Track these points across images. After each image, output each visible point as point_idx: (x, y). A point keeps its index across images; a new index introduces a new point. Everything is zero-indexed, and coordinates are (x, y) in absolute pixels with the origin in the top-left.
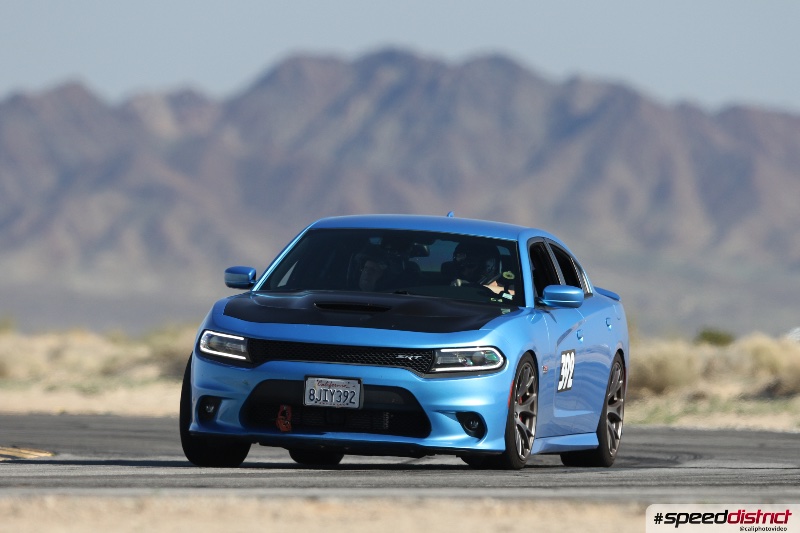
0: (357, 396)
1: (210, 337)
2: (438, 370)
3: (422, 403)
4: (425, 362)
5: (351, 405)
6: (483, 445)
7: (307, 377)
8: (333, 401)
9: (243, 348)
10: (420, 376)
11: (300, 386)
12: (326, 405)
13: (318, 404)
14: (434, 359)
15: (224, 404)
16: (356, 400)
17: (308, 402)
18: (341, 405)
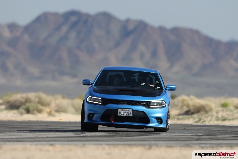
0: (132, 113)
1: (91, 98)
2: (151, 107)
3: (148, 115)
4: (148, 105)
5: (130, 116)
6: (162, 126)
7: (119, 108)
8: (125, 115)
9: (100, 101)
10: (147, 108)
11: (117, 111)
12: (123, 115)
13: (121, 115)
14: (150, 103)
15: (95, 115)
16: (131, 114)
17: (119, 115)
18: (127, 115)
